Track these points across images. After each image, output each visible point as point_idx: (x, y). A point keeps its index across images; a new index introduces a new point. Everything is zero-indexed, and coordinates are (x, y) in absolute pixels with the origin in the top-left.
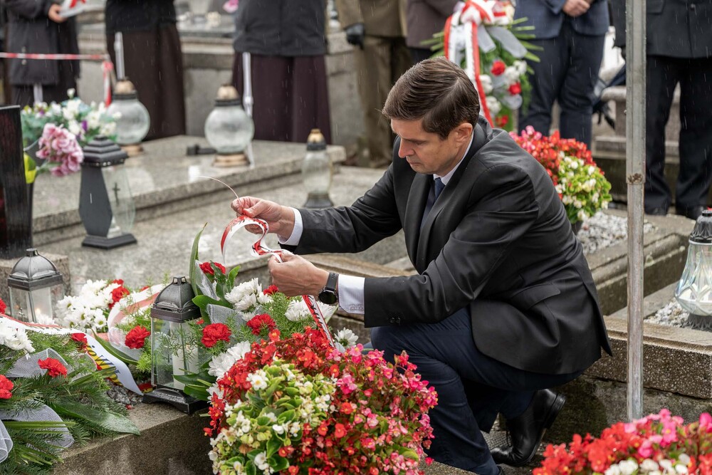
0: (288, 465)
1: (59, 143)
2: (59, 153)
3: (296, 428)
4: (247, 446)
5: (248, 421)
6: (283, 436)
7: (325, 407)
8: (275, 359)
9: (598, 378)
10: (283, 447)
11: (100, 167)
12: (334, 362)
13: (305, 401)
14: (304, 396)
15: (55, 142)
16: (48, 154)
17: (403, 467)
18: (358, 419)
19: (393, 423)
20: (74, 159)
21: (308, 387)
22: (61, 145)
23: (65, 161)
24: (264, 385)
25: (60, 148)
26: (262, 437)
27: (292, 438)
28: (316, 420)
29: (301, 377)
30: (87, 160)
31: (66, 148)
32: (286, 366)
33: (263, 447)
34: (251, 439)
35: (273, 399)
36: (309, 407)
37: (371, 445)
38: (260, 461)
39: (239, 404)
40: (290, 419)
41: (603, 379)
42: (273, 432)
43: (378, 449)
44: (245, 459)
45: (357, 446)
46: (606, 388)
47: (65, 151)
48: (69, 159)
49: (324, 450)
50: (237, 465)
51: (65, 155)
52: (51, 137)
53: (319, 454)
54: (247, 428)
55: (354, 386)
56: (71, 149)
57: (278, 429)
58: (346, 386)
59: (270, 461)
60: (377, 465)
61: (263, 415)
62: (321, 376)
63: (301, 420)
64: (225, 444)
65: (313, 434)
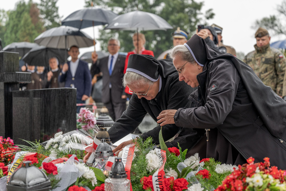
1: (87, 115)
2: (87, 120)
15: (85, 115)
16: (81, 121)
20: (93, 122)
22: (88, 116)
23: (89, 123)
25: (87, 117)
30: (98, 123)
31: (90, 117)
47: (89, 118)
48: (91, 122)
51: (89, 121)
52: (83, 113)
56: (91, 118)
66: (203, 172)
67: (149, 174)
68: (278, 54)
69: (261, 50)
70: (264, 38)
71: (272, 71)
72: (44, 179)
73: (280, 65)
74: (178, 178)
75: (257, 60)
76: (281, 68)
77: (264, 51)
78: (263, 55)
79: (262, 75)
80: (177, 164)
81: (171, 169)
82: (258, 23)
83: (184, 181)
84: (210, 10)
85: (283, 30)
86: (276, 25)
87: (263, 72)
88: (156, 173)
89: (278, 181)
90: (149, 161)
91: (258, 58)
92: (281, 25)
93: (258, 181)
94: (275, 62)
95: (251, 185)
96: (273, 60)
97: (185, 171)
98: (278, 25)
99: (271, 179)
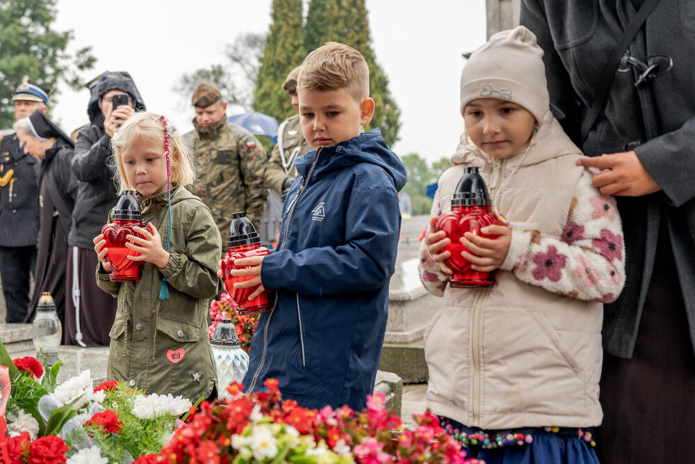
66: (104, 417)
68: (244, 139)
69: (207, 133)
70: (211, 108)
71: (234, 177)
73: (249, 165)
74: (40, 435)
75: (201, 154)
76: (253, 171)
77: (215, 133)
78: (213, 144)
79: (213, 189)
80: (37, 400)
81: (21, 412)
82: (186, 80)
83: (56, 443)
84: (86, 50)
85: (238, 97)
86: (224, 86)
87: (214, 183)
89: (309, 440)
91: (203, 150)
92: (234, 87)
93: (264, 445)
94: (239, 158)
95: (245, 454)
96: (234, 156)
97: (58, 419)
98: (229, 86)
99: (292, 435)
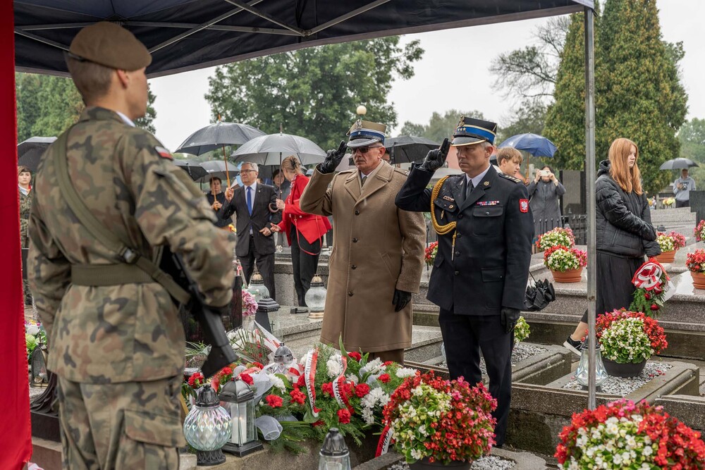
0: (435, 432)
1: (247, 298)
2: (247, 304)
3: (438, 414)
4: (415, 423)
5: (415, 411)
6: (433, 417)
7: (448, 405)
8: (421, 383)
9: (546, 413)
10: (433, 423)
11: (267, 312)
12: (447, 386)
13: (440, 402)
14: (440, 399)
15: (245, 298)
17: (487, 435)
18: (465, 412)
19: (480, 414)
20: (254, 307)
21: (439, 396)
23: (249, 308)
24: (421, 394)
25: (247, 301)
26: (423, 417)
27: (437, 418)
28: (445, 411)
29: (436, 390)
30: (259, 307)
31: (250, 301)
32: (427, 387)
33: (423, 423)
34: (418, 419)
35: (424, 401)
36: (443, 405)
37: (472, 424)
38: (422, 429)
39: (405, 405)
40: (435, 409)
41: (549, 414)
42: (427, 415)
43: (475, 427)
44: (413, 429)
45: (466, 423)
46: (550, 419)
48: (252, 307)
49: (451, 425)
50: (410, 432)
51: (250, 305)
53: (449, 427)
54: (415, 414)
55: (461, 397)
56: (253, 302)
57: (431, 414)
58: (457, 396)
59: (426, 430)
60: (475, 433)
61: (420, 408)
62: (443, 392)
63: (440, 410)
64: (401, 422)
65: (446, 417)
67: (330, 380)
72: (248, 390)
74: (359, 383)
80: (358, 370)
81: (352, 374)
83: (364, 386)
88: (336, 380)
90: (330, 369)
93: (419, 392)
95: (414, 394)
99: (431, 390)
